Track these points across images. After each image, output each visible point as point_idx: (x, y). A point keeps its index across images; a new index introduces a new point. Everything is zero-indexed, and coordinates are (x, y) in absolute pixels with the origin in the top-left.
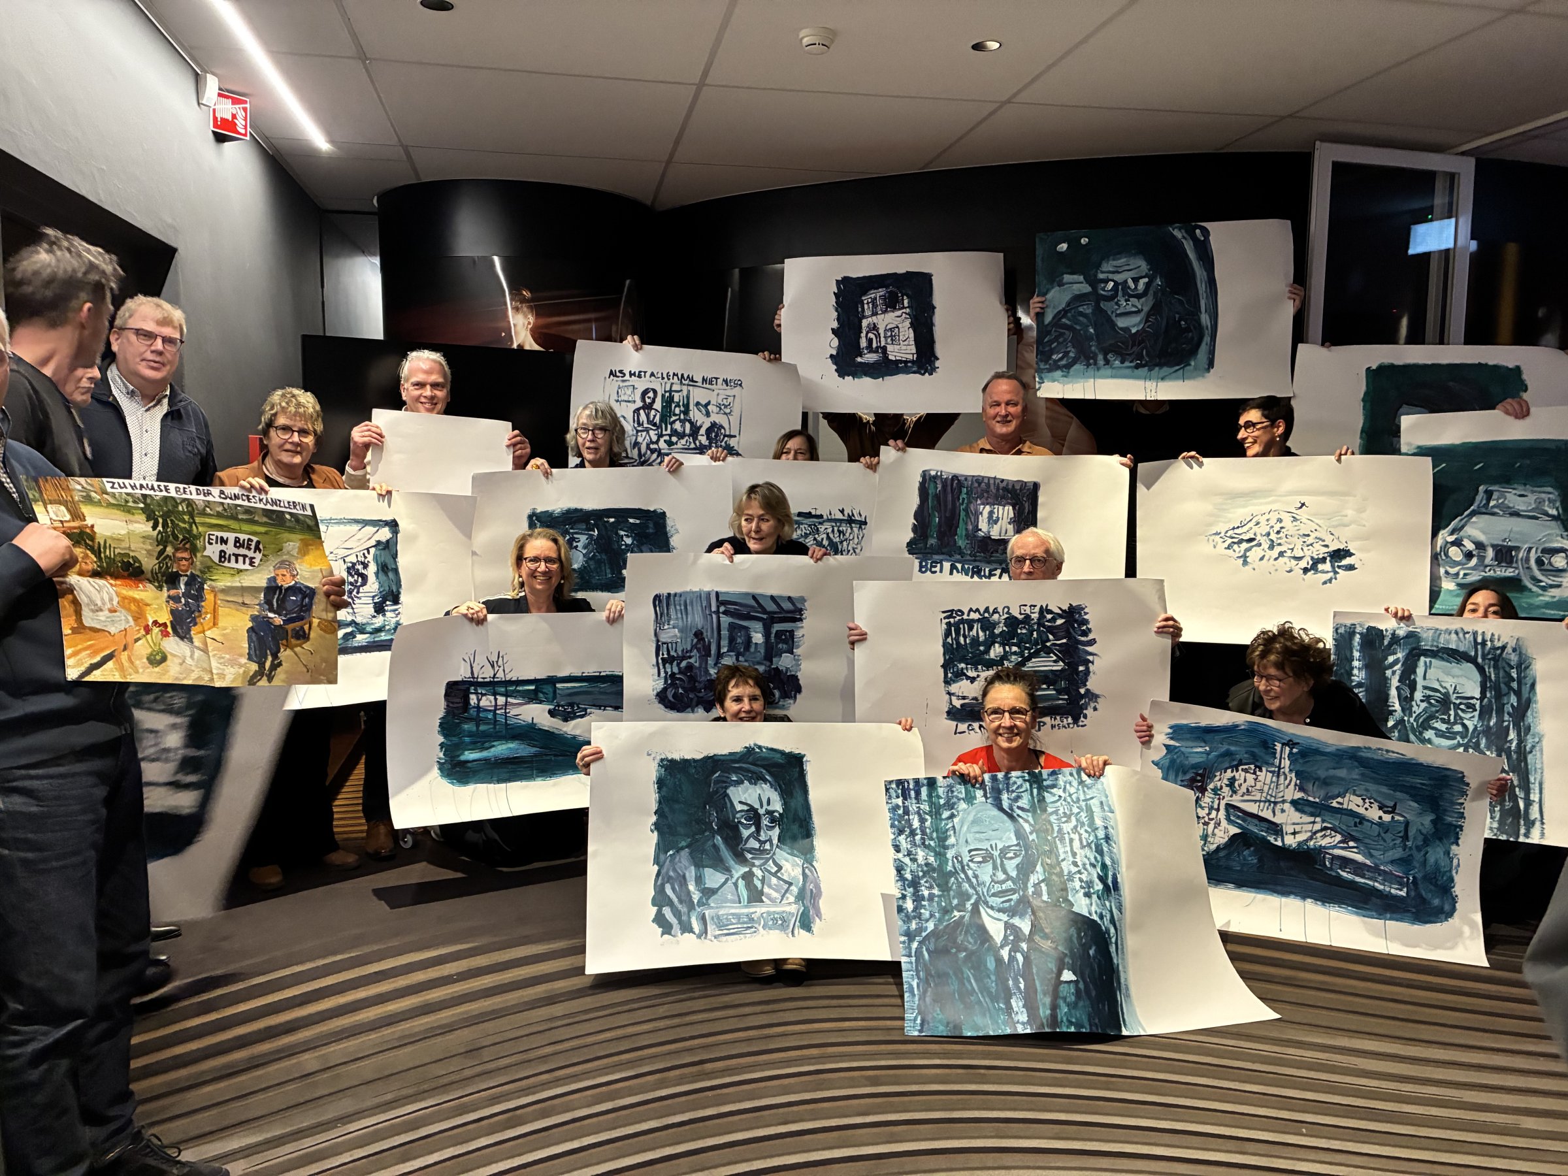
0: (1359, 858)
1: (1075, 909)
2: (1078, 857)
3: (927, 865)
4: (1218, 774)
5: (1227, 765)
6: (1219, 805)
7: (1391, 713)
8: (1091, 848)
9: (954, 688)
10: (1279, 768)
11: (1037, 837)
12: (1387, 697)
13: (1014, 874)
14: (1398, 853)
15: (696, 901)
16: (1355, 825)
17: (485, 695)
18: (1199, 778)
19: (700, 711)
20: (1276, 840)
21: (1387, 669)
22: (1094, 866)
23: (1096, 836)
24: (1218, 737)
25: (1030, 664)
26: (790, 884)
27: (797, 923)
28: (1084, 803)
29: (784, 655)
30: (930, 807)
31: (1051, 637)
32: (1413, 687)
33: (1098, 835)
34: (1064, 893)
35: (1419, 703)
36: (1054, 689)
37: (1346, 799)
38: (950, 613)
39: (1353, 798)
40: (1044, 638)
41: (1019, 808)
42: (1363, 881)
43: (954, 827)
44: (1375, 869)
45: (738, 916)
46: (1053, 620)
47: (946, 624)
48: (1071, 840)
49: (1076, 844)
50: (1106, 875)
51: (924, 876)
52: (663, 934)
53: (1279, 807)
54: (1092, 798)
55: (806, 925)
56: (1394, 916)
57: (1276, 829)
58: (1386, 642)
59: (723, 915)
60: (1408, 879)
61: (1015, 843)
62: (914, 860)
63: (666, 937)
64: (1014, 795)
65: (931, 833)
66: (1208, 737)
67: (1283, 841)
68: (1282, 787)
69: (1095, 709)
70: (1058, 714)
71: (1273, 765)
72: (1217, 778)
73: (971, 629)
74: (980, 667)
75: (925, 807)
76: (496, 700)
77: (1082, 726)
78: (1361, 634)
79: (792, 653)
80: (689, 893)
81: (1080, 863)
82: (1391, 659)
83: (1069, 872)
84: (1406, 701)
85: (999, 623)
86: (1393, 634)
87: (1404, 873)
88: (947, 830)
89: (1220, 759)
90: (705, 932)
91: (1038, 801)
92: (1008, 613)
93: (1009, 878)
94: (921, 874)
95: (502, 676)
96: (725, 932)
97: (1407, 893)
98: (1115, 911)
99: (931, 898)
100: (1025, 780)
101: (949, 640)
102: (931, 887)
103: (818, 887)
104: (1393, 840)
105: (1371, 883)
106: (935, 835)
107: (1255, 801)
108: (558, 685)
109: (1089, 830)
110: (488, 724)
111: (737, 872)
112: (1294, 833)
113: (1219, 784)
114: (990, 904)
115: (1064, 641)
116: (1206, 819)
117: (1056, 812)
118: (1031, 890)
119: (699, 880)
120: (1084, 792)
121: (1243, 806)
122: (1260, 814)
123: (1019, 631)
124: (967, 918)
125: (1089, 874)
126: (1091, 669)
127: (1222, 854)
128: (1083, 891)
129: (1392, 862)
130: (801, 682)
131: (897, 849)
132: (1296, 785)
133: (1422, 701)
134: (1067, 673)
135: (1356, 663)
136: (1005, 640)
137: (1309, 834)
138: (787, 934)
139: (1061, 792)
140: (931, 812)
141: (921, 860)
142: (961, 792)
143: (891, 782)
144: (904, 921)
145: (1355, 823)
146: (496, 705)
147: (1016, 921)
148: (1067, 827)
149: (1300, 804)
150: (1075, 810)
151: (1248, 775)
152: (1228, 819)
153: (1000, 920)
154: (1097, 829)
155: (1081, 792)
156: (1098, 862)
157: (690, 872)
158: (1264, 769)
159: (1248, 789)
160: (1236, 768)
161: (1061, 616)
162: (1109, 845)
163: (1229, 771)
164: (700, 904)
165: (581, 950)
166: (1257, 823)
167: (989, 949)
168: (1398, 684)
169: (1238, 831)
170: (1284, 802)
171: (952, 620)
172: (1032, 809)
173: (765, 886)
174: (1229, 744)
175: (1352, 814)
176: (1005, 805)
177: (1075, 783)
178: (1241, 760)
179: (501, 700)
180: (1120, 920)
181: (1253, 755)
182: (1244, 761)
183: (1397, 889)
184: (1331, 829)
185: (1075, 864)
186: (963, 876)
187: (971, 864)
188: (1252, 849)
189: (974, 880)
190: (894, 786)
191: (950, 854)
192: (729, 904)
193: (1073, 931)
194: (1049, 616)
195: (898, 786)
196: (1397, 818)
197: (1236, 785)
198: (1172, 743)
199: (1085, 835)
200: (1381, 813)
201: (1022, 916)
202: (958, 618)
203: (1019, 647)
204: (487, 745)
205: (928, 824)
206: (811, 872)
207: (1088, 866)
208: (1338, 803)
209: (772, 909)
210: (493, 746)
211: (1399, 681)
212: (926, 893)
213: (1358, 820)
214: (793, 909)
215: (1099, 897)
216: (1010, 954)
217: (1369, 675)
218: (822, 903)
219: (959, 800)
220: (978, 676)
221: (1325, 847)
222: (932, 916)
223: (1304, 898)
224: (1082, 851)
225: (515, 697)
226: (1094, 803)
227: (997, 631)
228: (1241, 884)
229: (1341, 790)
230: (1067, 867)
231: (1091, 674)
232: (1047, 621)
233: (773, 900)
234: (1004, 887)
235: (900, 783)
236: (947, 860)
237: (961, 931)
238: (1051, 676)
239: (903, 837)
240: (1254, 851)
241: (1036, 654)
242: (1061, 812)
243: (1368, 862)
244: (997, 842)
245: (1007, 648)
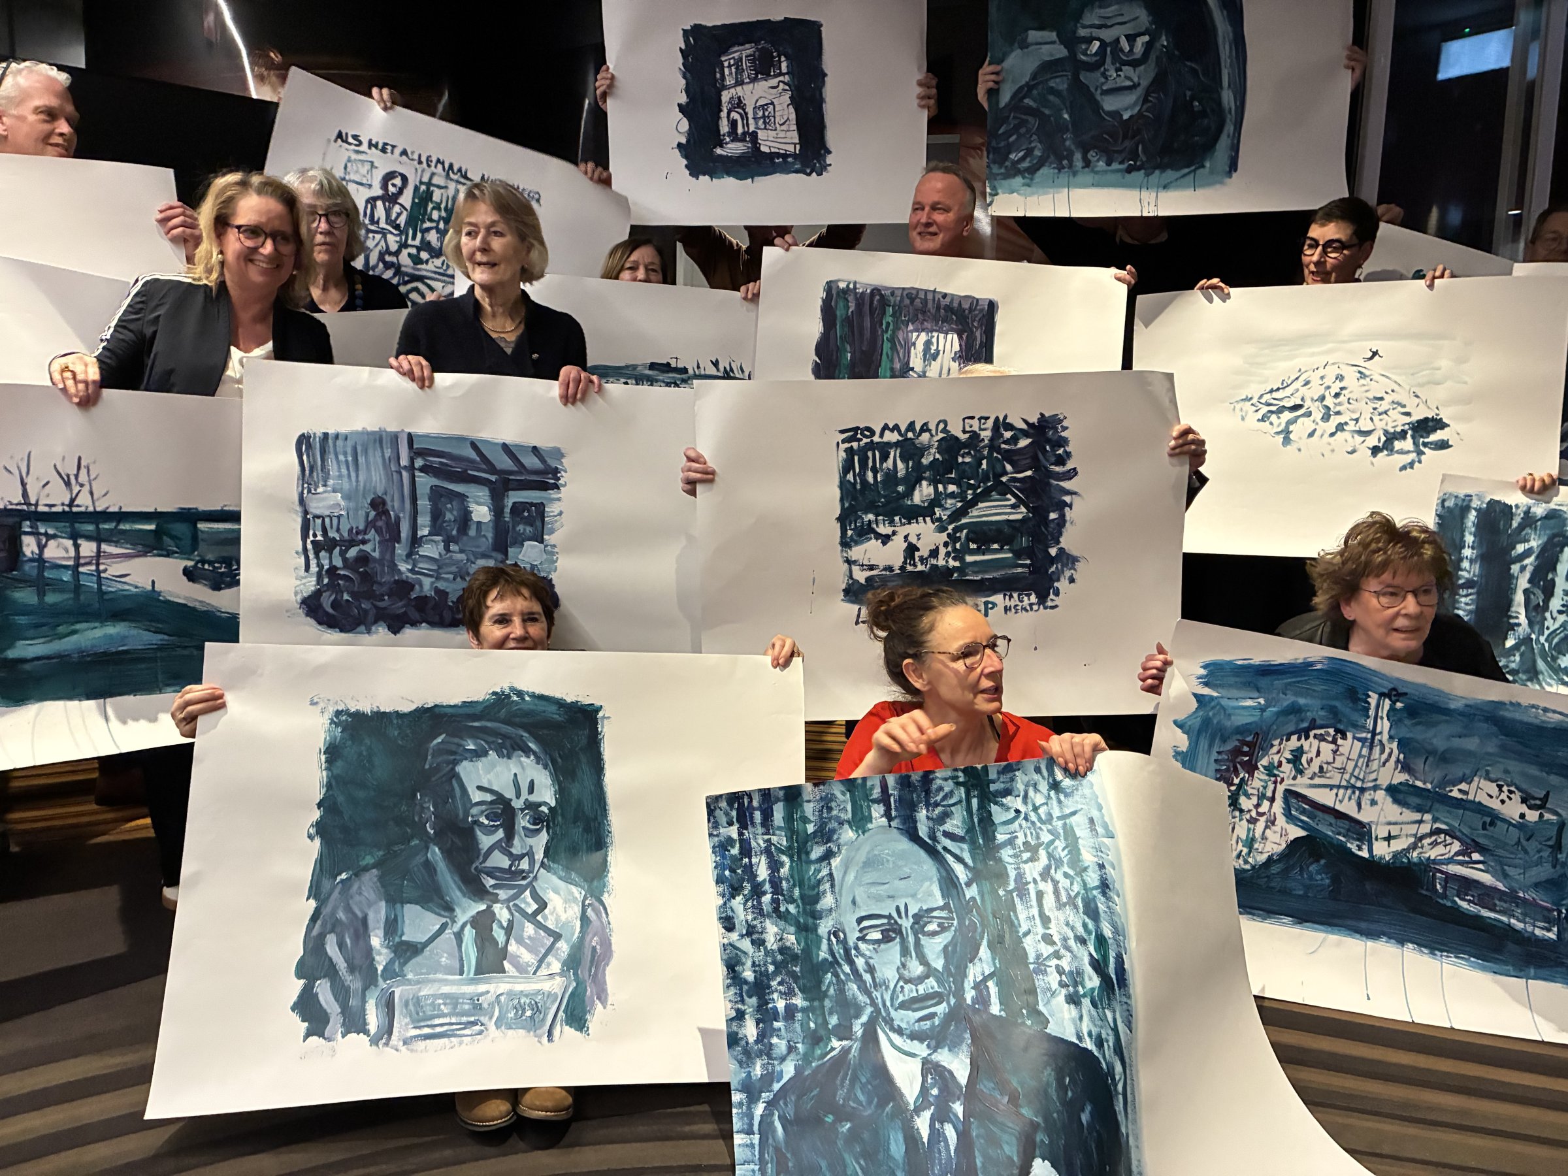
0: (1486, 878)
1: (1052, 1029)
2: (1052, 925)
3: (783, 950)
4: (1276, 742)
5: (1291, 728)
6: (1274, 792)
7: (1512, 627)
8: (1076, 907)
9: (856, 553)
10: (1374, 734)
11: (981, 892)
12: (1509, 603)
13: (938, 964)
14: (1545, 872)
15: (380, 968)
16: (1484, 828)
17: (54, 537)
18: (1246, 749)
19: (382, 631)
20: (1360, 849)
21: (1514, 563)
22: (1083, 941)
23: (1085, 884)
24: (1279, 683)
25: (974, 512)
26: (557, 936)
27: (561, 1014)
28: (1060, 824)
29: (526, 543)
30: (790, 839)
31: (1009, 468)
32: (1549, 592)
33: (1088, 880)
34: (1031, 999)
35: (1555, 614)
36: (1010, 551)
37: (1474, 785)
38: (853, 433)
39: (1484, 783)
40: (999, 469)
41: (947, 834)
42: (1492, 915)
43: (831, 875)
44: (1511, 897)
45: (453, 1000)
46: (1014, 440)
47: (846, 450)
48: (1040, 895)
49: (1049, 901)
50: (1105, 957)
51: (777, 972)
52: (308, 1035)
53: (1367, 796)
54: (1074, 813)
55: (577, 1016)
56: (1541, 972)
57: (1362, 831)
58: (1515, 524)
59: (426, 997)
60: (1560, 912)
61: (941, 903)
62: (759, 943)
63: (314, 1039)
64: (938, 810)
65: (791, 890)
66: (1263, 682)
67: (1370, 850)
68: (1375, 765)
69: (1072, 580)
70: (1015, 590)
71: (1363, 728)
72: (1275, 749)
73: (884, 458)
74: (897, 518)
75: (780, 839)
76: (77, 547)
77: (1052, 608)
78: (1478, 510)
79: (541, 541)
80: (369, 951)
81: (1056, 938)
82: (1520, 548)
83: (1038, 956)
84: (1537, 612)
85: (930, 447)
86: (1527, 512)
87: (1553, 903)
88: (819, 882)
89: (1281, 719)
90: (388, 1030)
91: (980, 821)
92: (944, 430)
93: (930, 972)
94: (771, 968)
95: (89, 503)
96: (427, 1031)
97: (1559, 935)
98: (1121, 1027)
99: (790, 1011)
100: (958, 784)
101: (850, 477)
102: (789, 994)
103: (607, 944)
104: (1539, 851)
105: (1504, 919)
106: (797, 892)
107: (1331, 787)
108: (202, 526)
109: (1071, 873)
110: (62, 591)
111: (464, 911)
112: (1389, 838)
113: (1276, 758)
114: (896, 1023)
115: (1029, 473)
116: (1254, 814)
117: (1011, 842)
118: (969, 995)
119: (392, 927)
120: (1060, 802)
121: (1312, 794)
122: (1338, 807)
123: (960, 460)
124: (854, 1052)
125: (1075, 957)
126: (1068, 518)
127: (1275, 869)
128: (1064, 991)
129: (1537, 886)
130: (557, 590)
131: (728, 923)
132: (1398, 761)
133: (1560, 612)
134: (1031, 524)
135: (1467, 552)
136: (939, 473)
137: (1412, 840)
138: (540, 1037)
139: (1018, 803)
140: (790, 848)
141: (771, 942)
142: (845, 809)
143: (718, 798)
144: (740, 1063)
145: (1484, 824)
146: (78, 557)
147: (944, 1057)
148: (1032, 871)
149: (1400, 791)
150: (1046, 837)
151: (1323, 744)
152: (1288, 815)
153: (912, 1055)
154: (1085, 869)
155: (1054, 802)
156: (1089, 932)
157: (377, 912)
158: (1349, 735)
159: (1321, 768)
160: (1305, 733)
161: (1025, 434)
162: (1108, 899)
163: (1294, 738)
164: (389, 973)
165: (143, 1075)
166: (1333, 821)
167: (893, 1116)
168: (1528, 586)
169: (1302, 833)
170: (1376, 788)
171: (855, 445)
172: (969, 837)
173: (512, 941)
174: (1296, 694)
175: (1480, 809)
176: (923, 832)
177: (1044, 786)
178: (1314, 720)
179: (88, 548)
180: (1130, 1044)
181: (1333, 711)
182: (1319, 722)
183: (1542, 928)
184: (1446, 832)
185: (1048, 939)
186: (847, 969)
187: (863, 946)
188: (1323, 862)
189: (867, 977)
190: (724, 804)
191: (825, 926)
192: (440, 976)
193: (1048, 1075)
194: (1008, 435)
195: (730, 804)
196: (1547, 816)
197: (1304, 760)
198: (1207, 691)
199: (1064, 883)
200: (1524, 808)
201: (954, 1047)
202: (865, 440)
203: (959, 485)
204: (61, 629)
205: (784, 871)
206: (598, 914)
207: (1072, 943)
208: (1460, 790)
209: (518, 987)
210: (74, 632)
211: (1530, 581)
212: (781, 1005)
213: (1488, 820)
214: (556, 986)
215: (1094, 1004)
216: (932, 1126)
217: (1485, 573)
218: (612, 975)
219: (841, 823)
220: (894, 533)
221: (1434, 862)
222: (791, 1049)
223: (1401, 942)
224: (1057, 913)
225: (117, 543)
226: (1079, 824)
227: (925, 461)
228: (1303, 917)
229: (1468, 772)
230: (1032, 946)
231: (1068, 524)
232: (1005, 442)
233: (521, 968)
234: (921, 989)
235: (735, 798)
236: (819, 938)
237: (844, 1078)
238: (1006, 529)
239: (740, 899)
240: (1326, 865)
241: (985, 496)
242: (1020, 841)
243: (1500, 886)
244: (909, 901)
245: (941, 487)
